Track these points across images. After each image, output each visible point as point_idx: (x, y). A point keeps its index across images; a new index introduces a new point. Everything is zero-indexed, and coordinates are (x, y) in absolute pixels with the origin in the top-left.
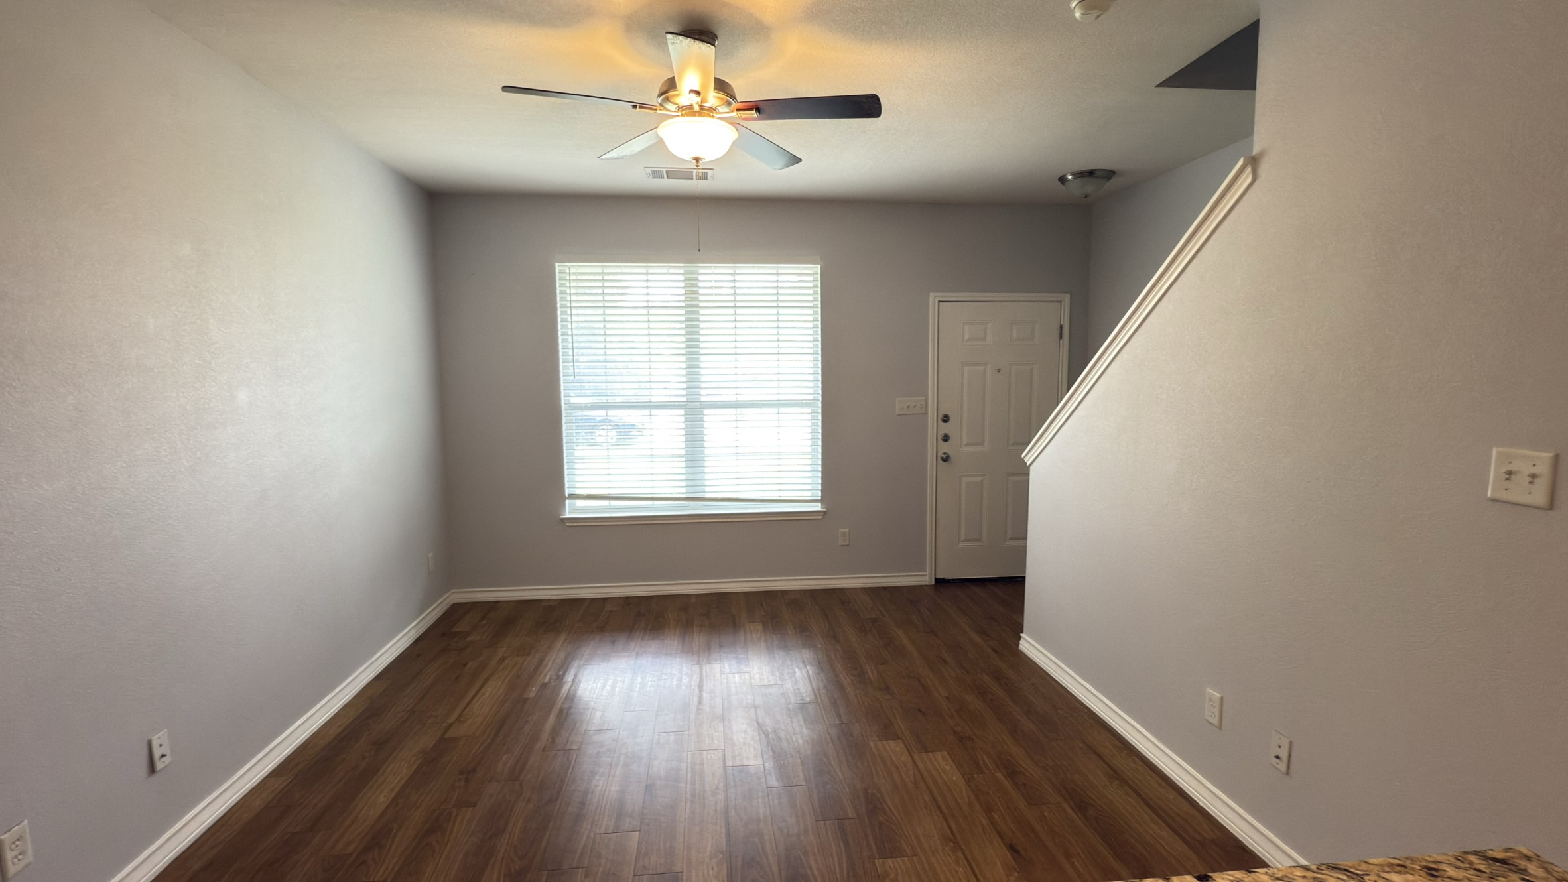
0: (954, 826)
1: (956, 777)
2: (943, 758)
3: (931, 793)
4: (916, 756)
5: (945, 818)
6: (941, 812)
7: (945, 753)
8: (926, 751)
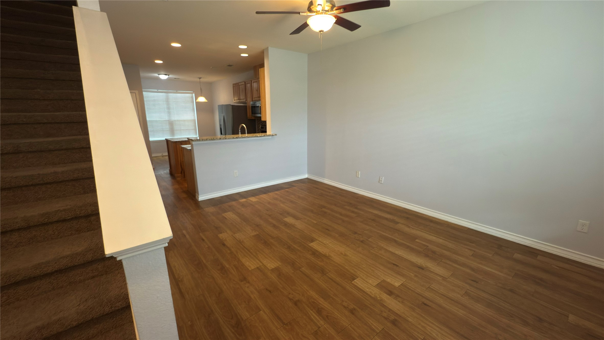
0: (241, 245)
1: (244, 260)
2: (250, 267)
3: (251, 253)
4: (261, 264)
5: (244, 247)
6: (246, 248)
7: (250, 269)
8: (257, 268)
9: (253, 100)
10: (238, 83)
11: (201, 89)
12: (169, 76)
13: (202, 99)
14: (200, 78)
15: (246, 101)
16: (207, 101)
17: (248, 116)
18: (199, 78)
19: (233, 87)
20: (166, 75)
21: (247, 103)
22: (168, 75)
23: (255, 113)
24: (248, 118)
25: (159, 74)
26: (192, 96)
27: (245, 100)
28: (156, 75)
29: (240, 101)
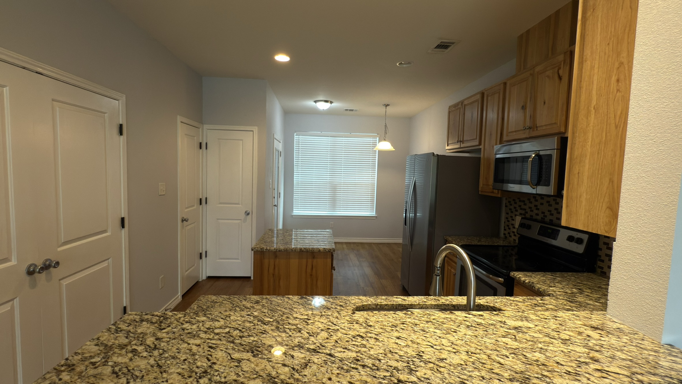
9: (505, 138)
10: (462, 102)
11: (386, 126)
12: (333, 104)
13: (386, 146)
14: (387, 105)
15: (480, 144)
16: (394, 150)
17: (481, 185)
18: (385, 105)
19: (449, 112)
20: (326, 101)
21: (482, 150)
22: (331, 103)
23: (503, 181)
24: (480, 193)
25: (316, 102)
26: (374, 142)
27: (476, 143)
28: (310, 103)
29: (462, 146)
